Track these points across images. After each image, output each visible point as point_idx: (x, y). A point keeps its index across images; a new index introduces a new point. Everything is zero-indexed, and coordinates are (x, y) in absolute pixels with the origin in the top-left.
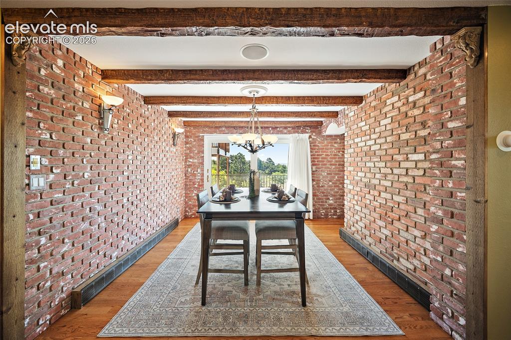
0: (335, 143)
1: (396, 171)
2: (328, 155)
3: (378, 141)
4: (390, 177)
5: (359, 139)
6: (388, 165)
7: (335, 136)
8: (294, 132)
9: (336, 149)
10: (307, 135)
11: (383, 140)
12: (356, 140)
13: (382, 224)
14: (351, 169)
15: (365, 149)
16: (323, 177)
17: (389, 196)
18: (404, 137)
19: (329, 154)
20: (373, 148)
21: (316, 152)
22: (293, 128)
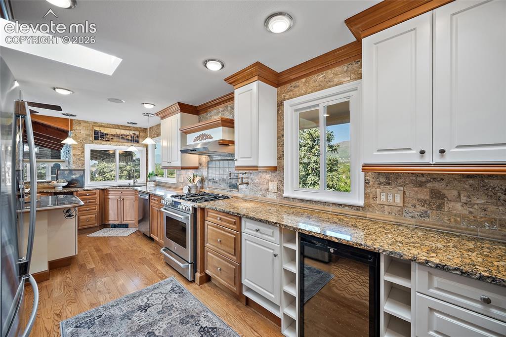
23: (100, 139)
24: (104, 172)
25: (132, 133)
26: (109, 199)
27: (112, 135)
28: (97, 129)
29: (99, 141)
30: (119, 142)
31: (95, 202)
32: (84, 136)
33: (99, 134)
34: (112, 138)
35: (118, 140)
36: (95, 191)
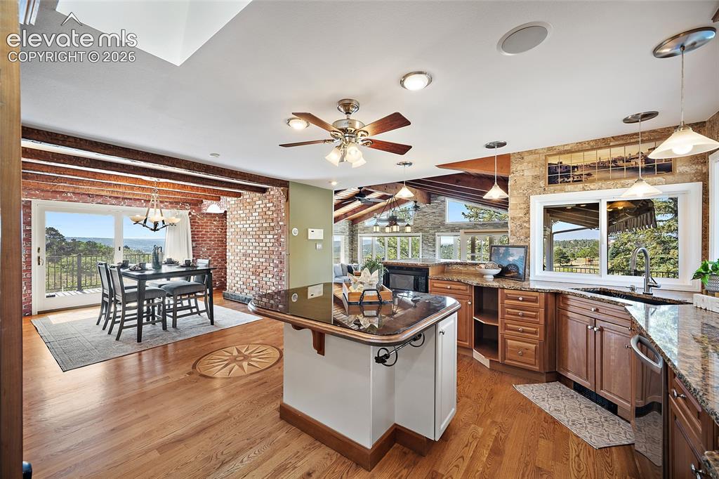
0: (214, 221)
1: (261, 244)
2: (207, 232)
3: (251, 225)
4: (258, 248)
5: (239, 223)
6: (257, 240)
7: (214, 214)
8: (172, 207)
9: (215, 226)
10: (188, 212)
11: (254, 225)
12: (237, 223)
13: (253, 277)
14: (231, 244)
15: (243, 229)
16: (203, 253)
17: (257, 259)
18: (265, 225)
19: (209, 230)
20: (248, 230)
21: (196, 228)
22: (171, 203)
23: (560, 180)
26: (568, 317)
27: (589, 166)
28: (554, 160)
29: (558, 187)
30: (607, 179)
31: (535, 317)
32: (530, 180)
33: (559, 170)
34: (589, 175)
35: (604, 175)
36: (537, 294)
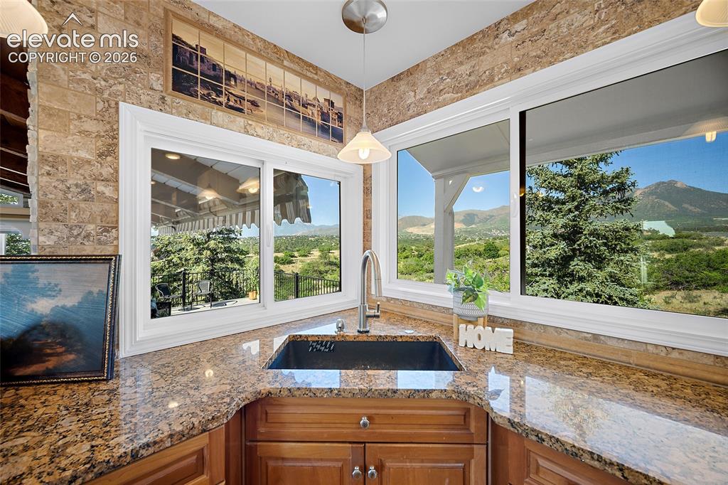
23: (200, 91)
24: (168, 252)
25: (323, 95)
27: (256, 87)
29: (196, 105)
30: (280, 124)
33: (198, 65)
34: (255, 105)
35: (276, 115)
